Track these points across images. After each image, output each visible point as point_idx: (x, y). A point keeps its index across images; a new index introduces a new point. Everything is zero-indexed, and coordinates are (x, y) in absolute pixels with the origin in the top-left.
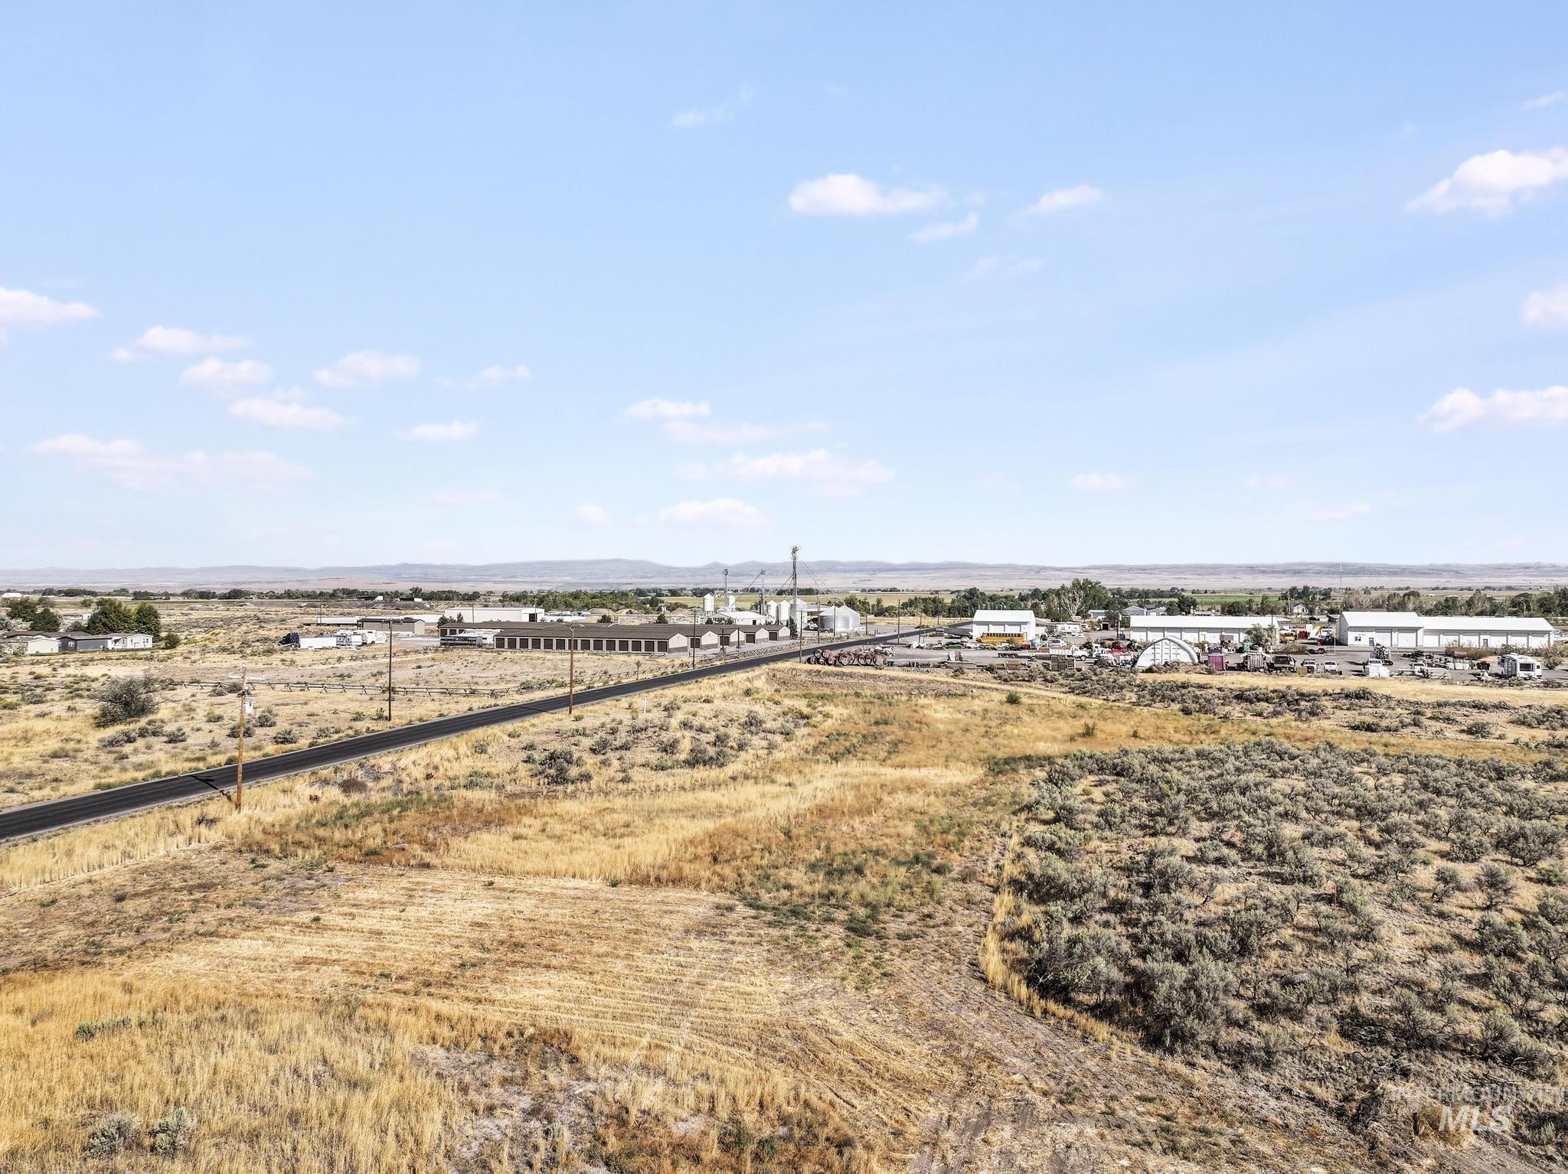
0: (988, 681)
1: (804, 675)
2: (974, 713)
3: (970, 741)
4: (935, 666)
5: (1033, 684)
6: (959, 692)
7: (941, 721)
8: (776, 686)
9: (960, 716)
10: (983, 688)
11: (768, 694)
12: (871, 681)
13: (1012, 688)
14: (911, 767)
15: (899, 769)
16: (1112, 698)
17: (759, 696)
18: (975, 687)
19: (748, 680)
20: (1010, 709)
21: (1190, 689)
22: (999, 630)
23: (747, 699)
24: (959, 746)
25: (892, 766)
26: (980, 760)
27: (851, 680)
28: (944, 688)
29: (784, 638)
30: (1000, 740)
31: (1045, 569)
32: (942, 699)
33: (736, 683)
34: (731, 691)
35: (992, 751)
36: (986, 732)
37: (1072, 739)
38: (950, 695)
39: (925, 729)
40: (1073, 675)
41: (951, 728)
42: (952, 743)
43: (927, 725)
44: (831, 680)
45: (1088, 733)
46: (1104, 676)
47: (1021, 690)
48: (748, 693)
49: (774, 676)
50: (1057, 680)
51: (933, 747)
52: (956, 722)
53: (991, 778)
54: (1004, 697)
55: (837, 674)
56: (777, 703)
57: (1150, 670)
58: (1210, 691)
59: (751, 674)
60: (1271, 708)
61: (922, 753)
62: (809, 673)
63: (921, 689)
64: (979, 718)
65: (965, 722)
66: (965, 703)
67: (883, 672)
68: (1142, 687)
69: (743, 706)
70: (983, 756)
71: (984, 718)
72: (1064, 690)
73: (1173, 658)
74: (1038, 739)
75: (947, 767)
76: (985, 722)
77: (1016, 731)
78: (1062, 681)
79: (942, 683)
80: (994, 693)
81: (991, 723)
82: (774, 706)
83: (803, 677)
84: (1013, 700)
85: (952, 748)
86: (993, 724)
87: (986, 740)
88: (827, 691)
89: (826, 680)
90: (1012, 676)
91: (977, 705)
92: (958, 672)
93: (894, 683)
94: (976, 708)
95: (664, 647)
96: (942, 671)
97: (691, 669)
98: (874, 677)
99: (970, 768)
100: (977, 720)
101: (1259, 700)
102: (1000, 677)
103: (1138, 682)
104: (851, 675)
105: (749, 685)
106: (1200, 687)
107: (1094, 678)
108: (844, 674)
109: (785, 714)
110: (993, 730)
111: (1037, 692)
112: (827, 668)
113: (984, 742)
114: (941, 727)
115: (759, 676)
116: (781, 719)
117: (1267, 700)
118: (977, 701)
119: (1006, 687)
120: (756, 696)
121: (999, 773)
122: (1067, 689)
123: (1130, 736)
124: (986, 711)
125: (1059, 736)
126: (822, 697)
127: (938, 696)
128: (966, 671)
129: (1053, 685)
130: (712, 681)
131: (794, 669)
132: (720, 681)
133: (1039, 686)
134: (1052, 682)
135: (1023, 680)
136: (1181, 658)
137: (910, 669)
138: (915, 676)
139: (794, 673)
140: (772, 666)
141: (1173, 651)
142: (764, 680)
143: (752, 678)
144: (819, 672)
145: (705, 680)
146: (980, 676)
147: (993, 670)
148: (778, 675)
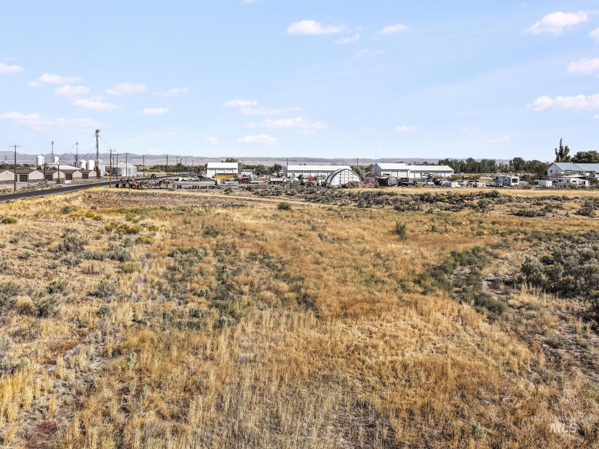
0: (252, 196)
4: (210, 188)
5: (281, 197)
6: (238, 204)
8: (92, 205)
10: (251, 200)
11: (86, 211)
12: (169, 198)
13: (274, 200)
17: (77, 213)
18: (246, 200)
22: (222, 172)
23: (64, 216)
27: (154, 199)
29: (92, 177)
33: (54, 203)
34: (47, 210)
38: (233, 205)
40: (303, 190)
44: (138, 198)
45: (399, 230)
48: (65, 211)
49: (90, 197)
50: (295, 194)
54: (275, 206)
55: (142, 195)
56: (97, 219)
57: (345, 187)
59: (68, 196)
62: (120, 194)
66: (249, 211)
67: (176, 192)
69: (58, 224)
73: (351, 180)
78: (298, 195)
79: (222, 198)
82: (94, 223)
83: (114, 197)
84: (284, 207)
88: (136, 207)
89: (133, 199)
90: (265, 192)
92: (228, 191)
93: (187, 200)
96: (216, 191)
97: (12, 193)
98: (171, 196)
101: (437, 200)
102: (257, 193)
103: (347, 193)
105: (67, 204)
106: (388, 194)
108: (147, 194)
109: (108, 230)
111: (293, 202)
112: (132, 191)
115: (76, 198)
116: (105, 237)
117: (441, 200)
119: (269, 200)
120: (74, 213)
122: (303, 199)
126: (136, 212)
128: (233, 190)
129: (294, 197)
130: (27, 201)
131: (106, 192)
132: (37, 201)
133: (285, 198)
134: (292, 195)
135: (274, 195)
136: (355, 180)
137: (193, 190)
138: (199, 194)
139: (107, 194)
140: (88, 190)
141: (351, 176)
142: (81, 200)
143: (70, 199)
144: (128, 193)
145: (19, 201)
146: (243, 193)
147: (250, 189)
148: (93, 197)
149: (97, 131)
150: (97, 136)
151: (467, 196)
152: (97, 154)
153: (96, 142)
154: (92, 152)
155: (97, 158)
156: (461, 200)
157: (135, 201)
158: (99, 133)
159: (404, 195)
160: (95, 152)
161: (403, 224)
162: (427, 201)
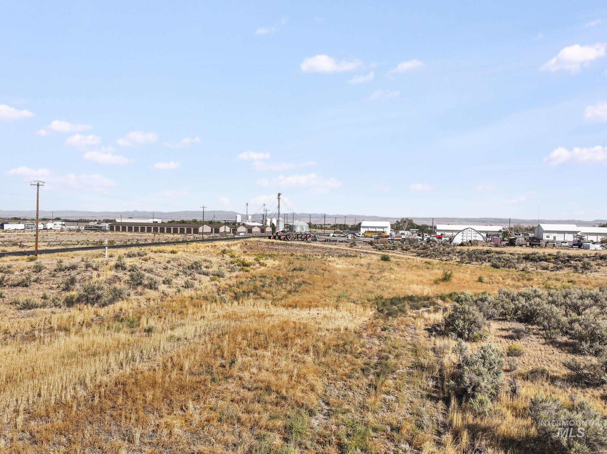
0: (369, 249)
1: (264, 245)
2: (362, 265)
3: (359, 283)
4: (339, 241)
5: (395, 251)
6: (352, 255)
7: (340, 269)
8: (245, 250)
9: (353, 267)
10: (367, 253)
11: (238, 254)
12: (302, 248)
13: (383, 253)
14: (302, 307)
15: (290, 309)
16: (444, 258)
18: (362, 252)
19: (228, 246)
20: (385, 264)
21: (492, 254)
22: (374, 230)
24: (351, 287)
25: (284, 306)
26: (369, 300)
27: (290, 248)
28: (345, 252)
30: (381, 282)
31: (388, 218)
32: (342, 258)
33: (218, 247)
35: (378, 292)
36: (371, 277)
37: (436, 282)
38: (347, 256)
39: (326, 274)
40: (418, 247)
41: (346, 274)
42: (345, 285)
43: (329, 271)
44: (279, 247)
45: (446, 278)
46: (436, 247)
47: (390, 254)
48: (223, 252)
49: (246, 244)
50: (409, 249)
51: (329, 287)
52: (351, 270)
53: (381, 321)
54: (379, 258)
55: (283, 244)
56: (232, 257)
57: (462, 245)
58: (505, 255)
59: (230, 243)
60: (551, 265)
61: (318, 292)
62: (267, 243)
63: (331, 253)
64: (365, 268)
65: (356, 270)
66: (356, 260)
67: (310, 244)
68: (461, 253)
70: (372, 296)
71: (368, 268)
72: (414, 254)
73: (473, 238)
74: (412, 282)
75: (337, 307)
76: (370, 270)
77: (393, 276)
78: (412, 250)
79: (343, 250)
80: (373, 256)
81: (373, 271)
82: (228, 259)
83: (263, 245)
84: (385, 259)
85: (345, 289)
86: (375, 271)
87: (372, 282)
88: (275, 253)
89: (275, 247)
90: (383, 247)
91: (363, 261)
92: (353, 244)
93: (315, 250)
94: (363, 263)
95: (196, 231)
96: (344, 244)
99: (360, 309)
100: (364, 269)
101: (541, 260)
102: (376, 247)
103: (458, 250)
104: (291, 245)
105: (227, 248)
106: (497, 253)
107: (431, 248)
108: (287, 244)
110: (376, 275)
111: (398, 255)
112: (279, 241)
113: (370, 284)
114: (339, 273)
115: (236, 244)
117: (546, 260)
118: (363, 259)
119: (380, 253)
121: (389, 314)
122: (416, 254)
123: (477, 281)
124: (369, 264)
125: (425, 281)
127: (339, 256)
128: (357, 244)
129: (407, 252)
130: (199, 244)
131: (259, 241)
132: (206, 245)
133: (399, 253)
134: (407, 250)
135: (390, 249)
136: (477, 239)
137: (325, 243)
138: (330, 246)
139: (259, 243)
140: (246, 240)
141: (473, 235)
142: (239, 246)
143: (231, 245)
144: (273, 243)
145: (195, 243)
146: (366, 247)
147: (372, 244)
148: (248, 244)
149: (279, 195)
150: (279, 199)
151: (576, 257)
152: (279, 213)
153: (278, 204)
154: (274, 212)
155: (279, 217)
156: (568, 261)
157: (275, 249)
158: (280, 196)
159: (511, 254)
160: (277, 212)
161: (449, 272)
162: (532, 260)
